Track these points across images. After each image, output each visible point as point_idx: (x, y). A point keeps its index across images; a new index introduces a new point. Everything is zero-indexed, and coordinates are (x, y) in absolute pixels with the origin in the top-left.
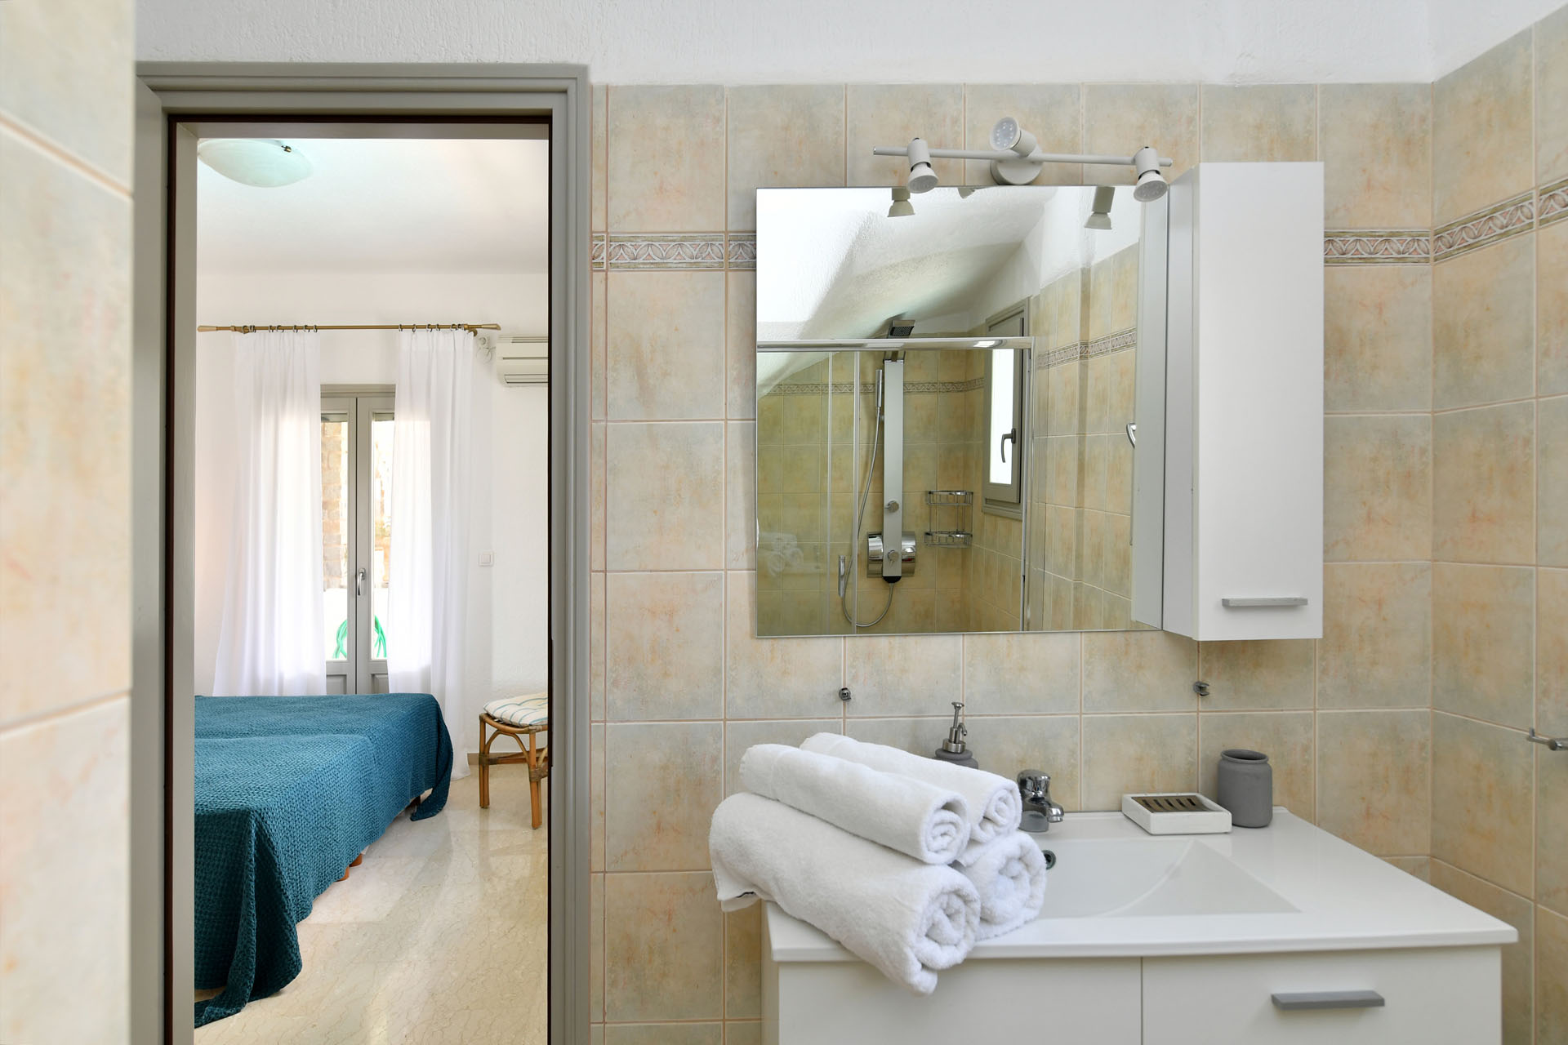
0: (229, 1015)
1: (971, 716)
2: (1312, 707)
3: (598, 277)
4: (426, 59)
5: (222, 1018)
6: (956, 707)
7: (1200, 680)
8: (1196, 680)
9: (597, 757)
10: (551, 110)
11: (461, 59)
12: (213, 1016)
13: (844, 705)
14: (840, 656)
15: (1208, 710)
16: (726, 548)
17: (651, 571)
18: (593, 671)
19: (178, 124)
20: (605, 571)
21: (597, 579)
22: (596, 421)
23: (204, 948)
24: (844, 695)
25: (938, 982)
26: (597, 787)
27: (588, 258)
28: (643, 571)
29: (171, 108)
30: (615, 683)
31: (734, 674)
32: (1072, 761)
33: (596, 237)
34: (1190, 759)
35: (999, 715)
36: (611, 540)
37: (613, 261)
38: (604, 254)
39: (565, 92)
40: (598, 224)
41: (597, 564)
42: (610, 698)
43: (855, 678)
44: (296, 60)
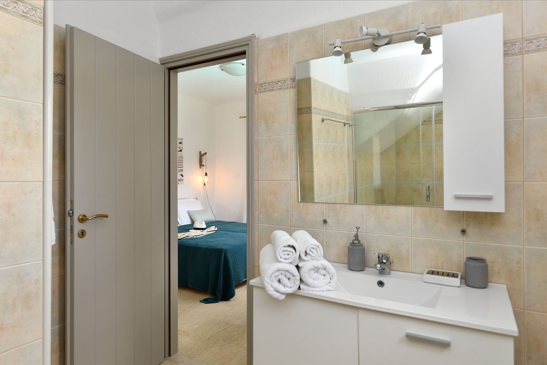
0: (215, 303)
1: (369, 233)
2: (522, 244)
3: (256, 96)
4: (217, 43)
5: (213, 303)
6: (357, 228)
7: (464, 228)
8: (462, 228)
9: (257, 234)
10: (246, 50)
11: (224, 41)
12: (211, 302)
13: (326, 225)
14: (324, 209)
15: (467, 240)
16: (290, 174)
17: (270, 180)
18: (255, 209)
19: (171, 71)
20: (258, 180)
21: (256, 182)
22: (256, 137)
23: (211, 284)
24: (325, 222)
25: (285, 298)
26: (256, 242)
27: (254, 91)
28: (268, 180)
29: (170, 67)
30: (261, 213)
31: (292, 212)
32: (408, 253)
33: (256, 84)
34: (459, 259)
35: (379, 234)
36: (260, 171)
37: (260, 91)
38: (257, 89)
39: (248, 44)
40: (256, 81)
41: (256, 179)
42: (260, 217)
43: (329, 217)
44: (190, 50)
